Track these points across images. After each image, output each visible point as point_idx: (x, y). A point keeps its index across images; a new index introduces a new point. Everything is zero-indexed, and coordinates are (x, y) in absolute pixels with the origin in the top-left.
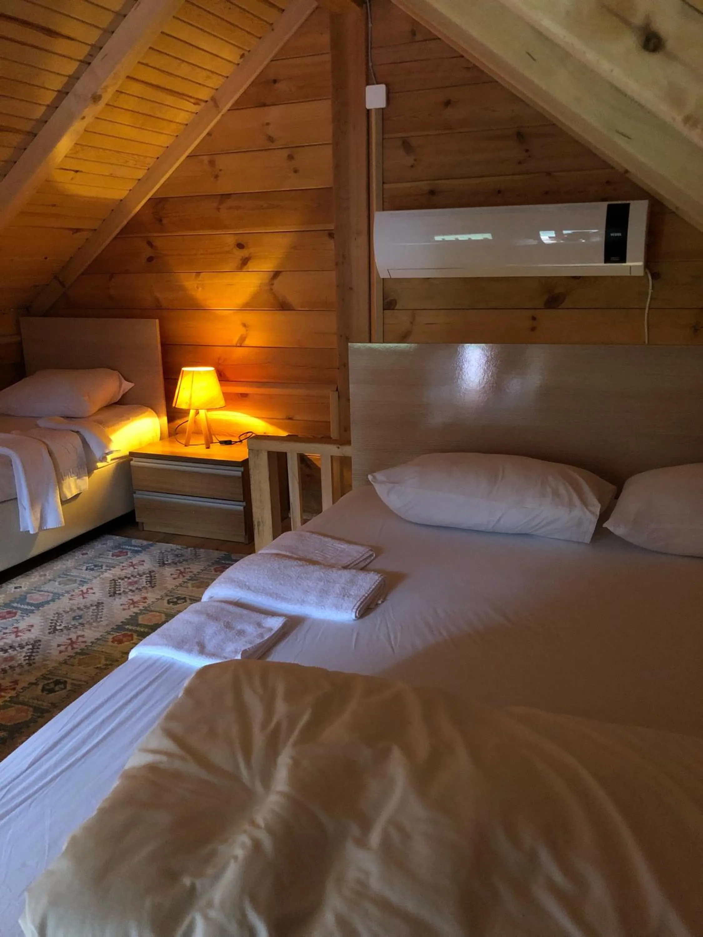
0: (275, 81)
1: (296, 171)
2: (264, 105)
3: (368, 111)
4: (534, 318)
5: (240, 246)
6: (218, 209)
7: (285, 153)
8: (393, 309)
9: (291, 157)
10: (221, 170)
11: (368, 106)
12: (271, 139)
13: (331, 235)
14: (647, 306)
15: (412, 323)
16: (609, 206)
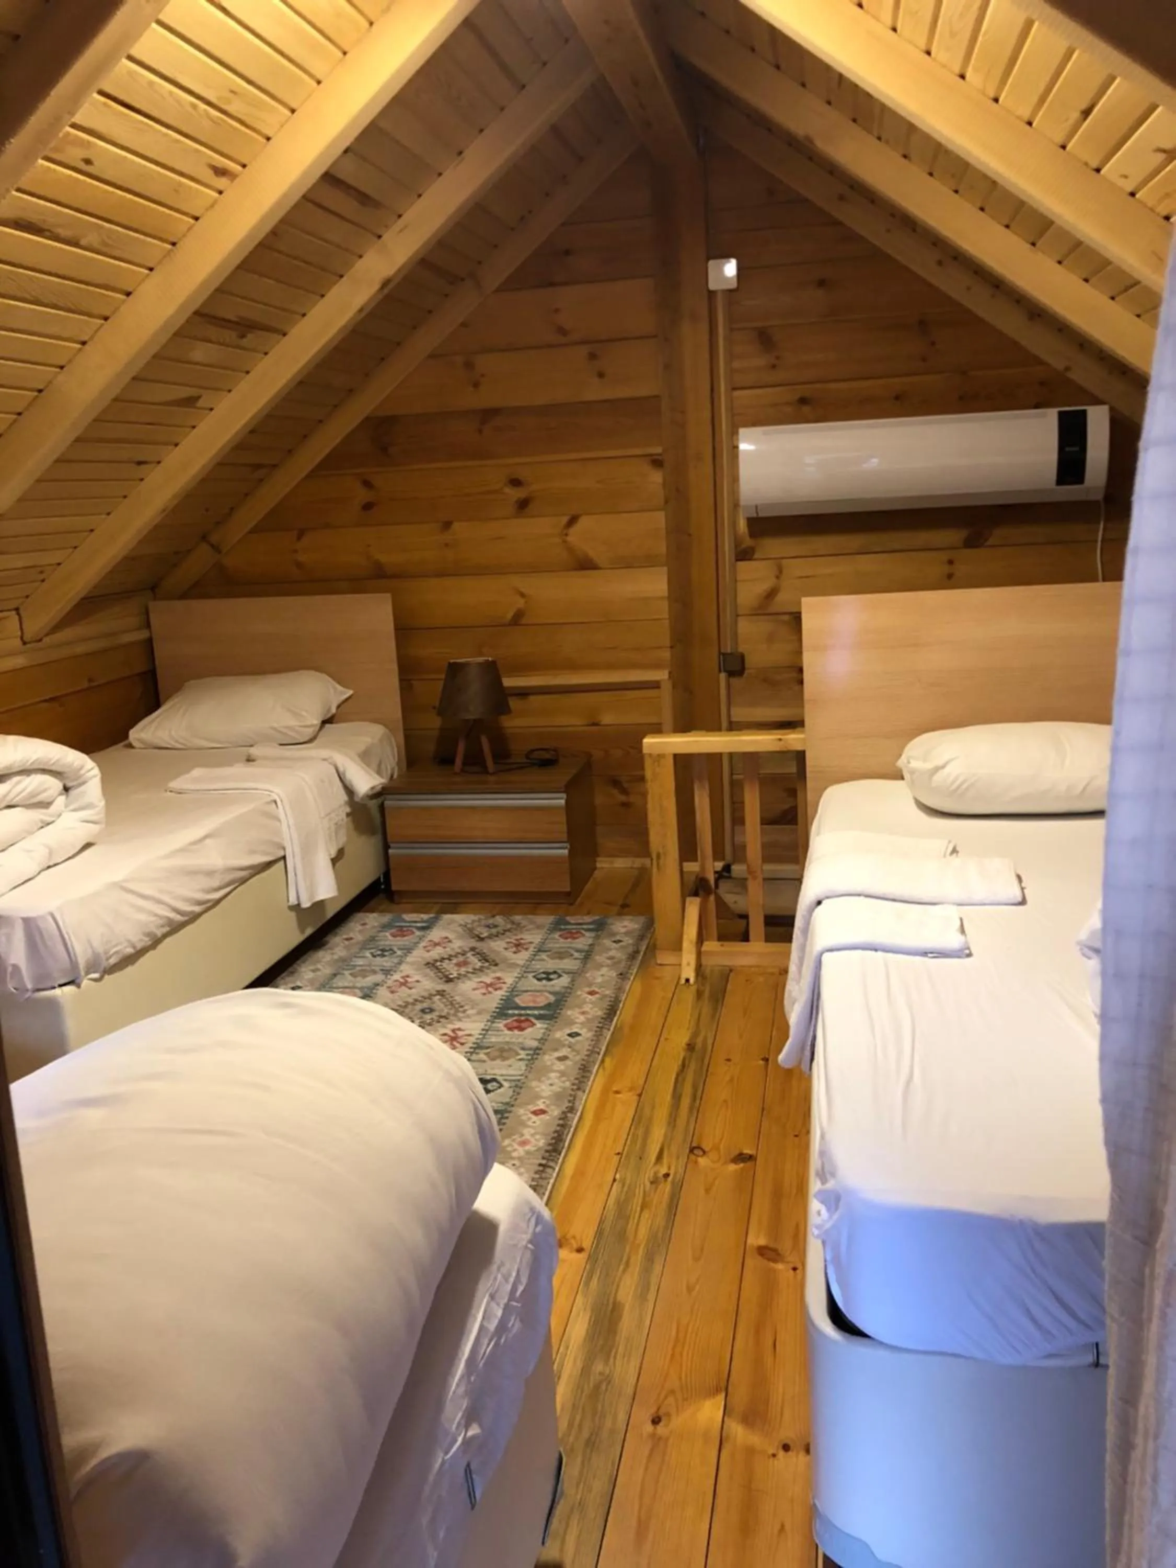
0: (567, 253)
1: (601, 375)
2: (552, 284)
3: (712, 294)
4: (951, 562)
5: (516, 483)
6: (480, 431)
7: (584, 350)
8: (750, 560)
9: (592, 356)
10: (483, 375)
11: (712, 286)
12: (562, 331)
13: (657, 463)
14: (1100, 538)
15: (778, 577)
16: (1061, 415)
